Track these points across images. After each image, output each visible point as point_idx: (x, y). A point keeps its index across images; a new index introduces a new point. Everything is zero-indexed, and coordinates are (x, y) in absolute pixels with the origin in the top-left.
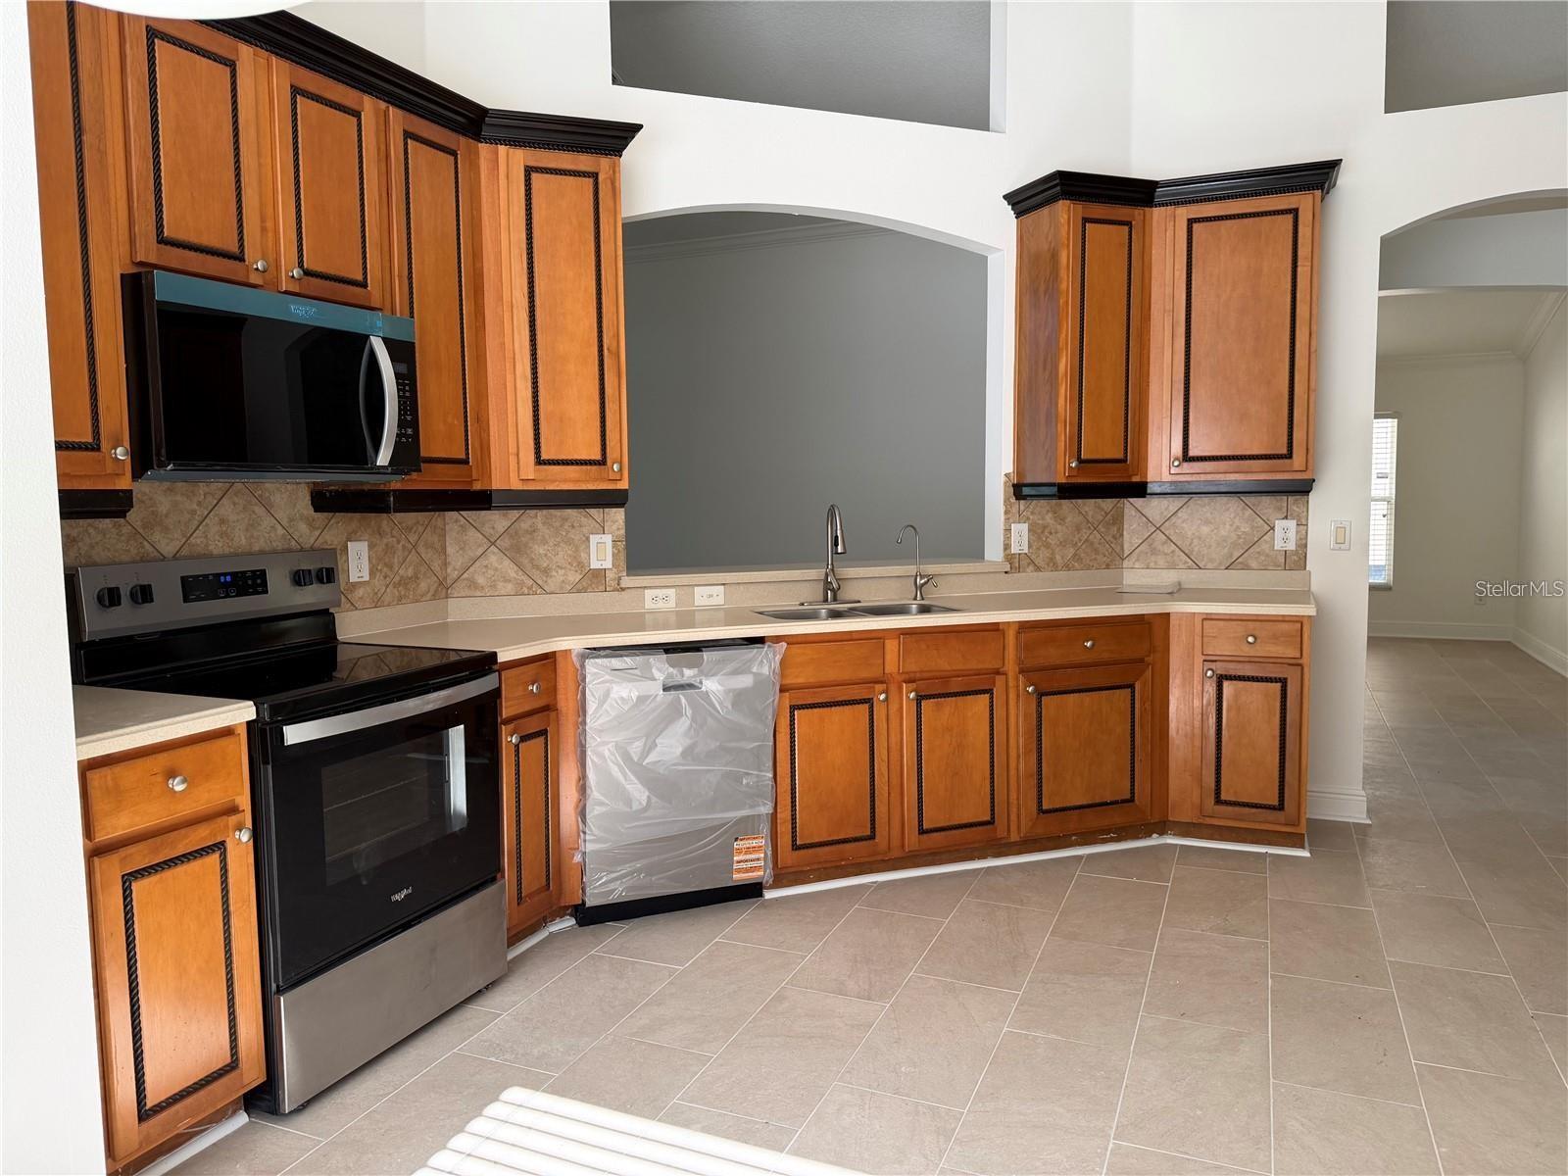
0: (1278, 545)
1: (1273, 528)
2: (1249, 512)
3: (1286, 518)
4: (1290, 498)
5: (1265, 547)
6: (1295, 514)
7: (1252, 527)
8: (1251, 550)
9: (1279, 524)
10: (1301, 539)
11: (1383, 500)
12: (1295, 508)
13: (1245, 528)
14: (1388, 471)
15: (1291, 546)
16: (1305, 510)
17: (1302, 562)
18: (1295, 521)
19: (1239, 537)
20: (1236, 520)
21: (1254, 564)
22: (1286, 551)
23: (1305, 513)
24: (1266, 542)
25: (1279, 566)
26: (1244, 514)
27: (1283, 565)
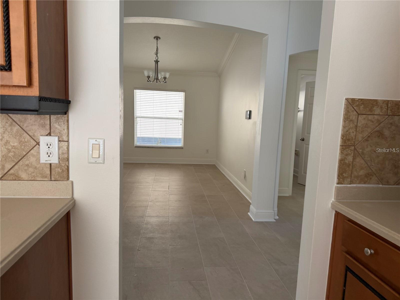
0: (44, 159)
1: (38, 144)
2: (16, 128)
3: (50, 134)
4: (52, 117)
5: (32, 160)
6: (57, 131)
7: (20, 142)
8: (21, 163)
9: (44, 140)
10: (63, 154)
11: (181, 119)
12: (57, 126)
13: (14, 143)
14: (182, 110)
15: (54, 160)
16: (66, 128)
17: (65, 173)
18: (56, 138)
19: (9, 151)
20: (5, 135)
21: (23, 175)
22: (51, 164)
23: (66, 130)
24: (34, 156)
25: (46, 177)
26: (11, 129)
27: (49, 176)
